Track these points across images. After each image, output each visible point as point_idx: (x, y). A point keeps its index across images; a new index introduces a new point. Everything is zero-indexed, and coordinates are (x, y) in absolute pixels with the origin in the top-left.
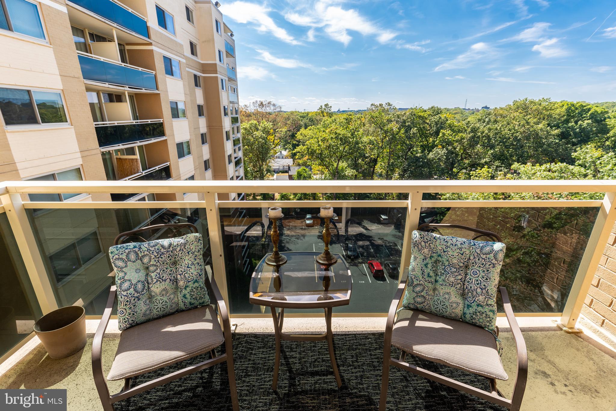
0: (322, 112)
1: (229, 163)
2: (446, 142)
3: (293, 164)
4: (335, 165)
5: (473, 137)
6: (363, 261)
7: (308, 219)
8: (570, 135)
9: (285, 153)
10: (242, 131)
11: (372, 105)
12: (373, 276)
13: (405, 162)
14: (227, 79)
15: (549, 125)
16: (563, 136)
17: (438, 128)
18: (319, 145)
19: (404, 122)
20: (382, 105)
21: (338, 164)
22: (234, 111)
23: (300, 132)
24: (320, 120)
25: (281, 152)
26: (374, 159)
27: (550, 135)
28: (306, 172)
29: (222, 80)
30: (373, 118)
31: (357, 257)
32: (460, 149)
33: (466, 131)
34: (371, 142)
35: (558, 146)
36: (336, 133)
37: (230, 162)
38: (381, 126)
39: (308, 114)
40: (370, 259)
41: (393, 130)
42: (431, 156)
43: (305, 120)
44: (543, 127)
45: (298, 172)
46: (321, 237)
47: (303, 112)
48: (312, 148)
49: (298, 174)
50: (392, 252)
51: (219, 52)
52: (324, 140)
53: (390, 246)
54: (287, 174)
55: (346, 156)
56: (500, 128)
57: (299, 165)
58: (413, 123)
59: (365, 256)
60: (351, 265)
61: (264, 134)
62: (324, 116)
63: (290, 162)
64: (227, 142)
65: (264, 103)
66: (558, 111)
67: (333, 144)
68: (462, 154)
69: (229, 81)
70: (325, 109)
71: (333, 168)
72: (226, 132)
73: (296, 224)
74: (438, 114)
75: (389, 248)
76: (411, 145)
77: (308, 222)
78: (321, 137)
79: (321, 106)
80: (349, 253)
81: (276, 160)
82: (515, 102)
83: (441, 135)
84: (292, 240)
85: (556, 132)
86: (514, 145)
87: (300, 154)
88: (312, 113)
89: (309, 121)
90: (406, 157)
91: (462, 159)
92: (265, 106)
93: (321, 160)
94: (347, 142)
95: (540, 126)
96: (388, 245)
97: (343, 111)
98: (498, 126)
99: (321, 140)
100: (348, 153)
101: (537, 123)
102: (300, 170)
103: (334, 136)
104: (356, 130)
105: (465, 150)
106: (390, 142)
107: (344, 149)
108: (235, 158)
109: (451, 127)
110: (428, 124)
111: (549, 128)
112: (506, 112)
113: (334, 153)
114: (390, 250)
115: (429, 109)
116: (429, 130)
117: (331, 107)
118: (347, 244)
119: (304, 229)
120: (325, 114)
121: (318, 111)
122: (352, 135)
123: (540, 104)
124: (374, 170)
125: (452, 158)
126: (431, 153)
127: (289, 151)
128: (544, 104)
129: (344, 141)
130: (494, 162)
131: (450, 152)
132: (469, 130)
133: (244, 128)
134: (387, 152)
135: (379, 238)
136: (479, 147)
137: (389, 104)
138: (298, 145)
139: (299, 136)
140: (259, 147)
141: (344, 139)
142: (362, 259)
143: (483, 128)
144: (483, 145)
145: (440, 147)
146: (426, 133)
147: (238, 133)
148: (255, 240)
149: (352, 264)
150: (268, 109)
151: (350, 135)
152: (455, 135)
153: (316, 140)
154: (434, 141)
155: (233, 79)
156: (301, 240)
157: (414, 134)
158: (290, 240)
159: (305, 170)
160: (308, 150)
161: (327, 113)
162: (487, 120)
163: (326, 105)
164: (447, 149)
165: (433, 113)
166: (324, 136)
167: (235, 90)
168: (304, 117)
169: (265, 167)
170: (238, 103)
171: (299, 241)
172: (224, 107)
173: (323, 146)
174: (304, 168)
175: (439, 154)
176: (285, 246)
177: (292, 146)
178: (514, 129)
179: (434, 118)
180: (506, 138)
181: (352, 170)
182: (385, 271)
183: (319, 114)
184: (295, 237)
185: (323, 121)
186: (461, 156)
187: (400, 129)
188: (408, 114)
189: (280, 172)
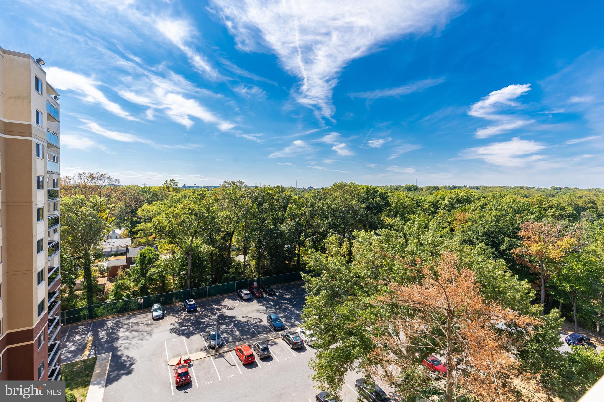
0: (168, 187)
1: (39, 251)
2: (293, 215)
3: (132, 244)
4: (189, 242)
5: (313, 210)
6: (230, 348)
7: (155, 310)
8: (372, 208)
9: (119, 232)
10: (60, 207)
11: (225, 182)
12: (244, 365)
13: (260, 234)
14: (46, 145)
15: (359, 201)
16: (368, 208)
17: (285, 203)
18: (170, 222)
19: (256, 198)
20: (235, 182)
21: (192, 241)
22: (51, 183)
23: (143, 208)
24: (165, 195)
25: (114, 231)
26: (230, 233)
27: (361, 208)
28: (152, 253)
29: (38, 145)
30: (228, 195)
31: (221, 346)
32: (304, 220)
33: (306, 205)
34: (227, 217)
35: (367, 216)
36: (190, 209)
37: (40, 248)
38: (235, 201)
39: (150, 189)
40: (237, 344)
41: (247, 205)
42: (282, 227)
43: (147, 195)
44: (356, 202)
45: (141, 254)
46: (175, 330)
47: (143, 186)
48: (161, 225)
49: (141, 256)
50: (259, 330)
51: (37, 113)
52: (175, 216)
53: (256, 323)
54: (124, 257)
55: (200, 231)
56: (330, 203)
57: (140, 245)
58: (263, 199)
59: (230, 342)
60: (216, 358)
61: (94, 210)
62: (169, 191)
63: (127, 241)
64: (39, 222)
65: (95, 176)
66: (362, 191)
67: (187, 220)
68: (306, 225)
69: (48, 147)
70: (171, 184)
71: (185, 246)
72: (38, 210)
73: (138, 320)
74: (283, 192)
75: (255, 326)
76: (264, 218)
77: (156, 314)
78: (172, 213)
79: (166, 181)
80: (213, 343)
81: (109, 241)
82: (335, 184)
83: (288, 209)
84: (132, 343)
85: (364, 206)
86: (341, 216)
87: (143, 232)
88: (155, 188)
89: (153, 196)
90: (260, 230)
91: (306, 229)
92: (96, 179)
93: (171, 238)
94: (203, 217)
95: (354, 202)
96: (253, 322)
97: (189, 187)
98: (328, 201)
99: (173, 216)
100: (203, 229)
101: (352, 200)
102: (144, 250)
103: (187, 211)
104: (211, 205)
105: (307, 221)
106: (245, 216)
107: (198, 225)
108: (49, 243)
109: (295, 203)
110: (276, 200)
111: (359, 203)
112: (330, 192)
113: (188, 230)
114: (256, 328)
115: (275, 187)
116: (277, 205)
117: (177, 182)
118: (209, 332)
119: (150, 324)
120: (171, 190)
121: (163, 186)
122: (208, 210)
123: (351, 187)
124: (230, 244)
125: (300, 228)
126: (282, 226)
127: (126, 229)
128: (353, 187)
129: (199, 216)
130: (329, 230)
131: (298, 224)
132: (309, 205)
133: (62, 204)
134: (243, 226)
135: (243, 317)
136: (317, 219)
137: (241, 182)
138: (139, 223)
139: (141, 212)
140: (86, 227)
141: (199, 215)
142: (228, 346)
143: (319, 204)
144: (321, 217)
145: (289, 219)
146: (275, 208)
147: (54, 210)
148: (70, 357)
149: (217, 356)
150: (100, 182)
151: (205, 211)
152: (300, 209)
153: (166, 216)
154: (283, 215)
155: (54, 146)
156: (147, 340)
157: (266, 208)
158: (130, 344)
159: (150, 250)
160: (156, 228)
161: (173, 188)
162: (319, 197)
163: (172, 181)
164: (295, 221)
165: (279, 191)
166: (176, 212)
167: (55, 159)
168: (144, 192)
169: (92, 252)
170: (58, 174)
171: (144, 342)
172: (38, 178)
173: (174, 222)
174: (149, 248)
175: (289, 226)
176: (122, 354)
177: (130, 223)
178: (339, 204)
179: (281, 195)
180: (334, 211)
181: (208, 246)
182: (255, 354)
183: (164, 189)
184: (137, 339)
185: (171, 196)
186: (305, 226)
187: (252, 204)
188: (258, 191)
189: (113, 255)
